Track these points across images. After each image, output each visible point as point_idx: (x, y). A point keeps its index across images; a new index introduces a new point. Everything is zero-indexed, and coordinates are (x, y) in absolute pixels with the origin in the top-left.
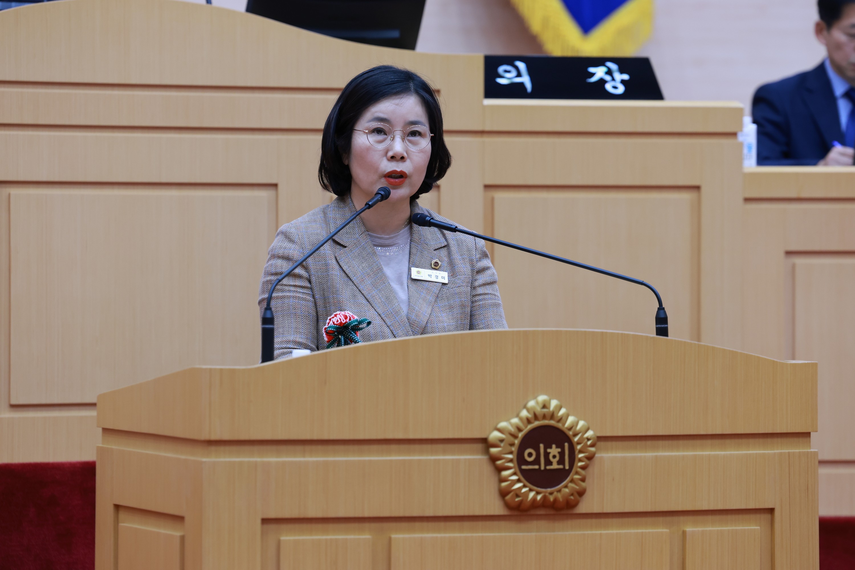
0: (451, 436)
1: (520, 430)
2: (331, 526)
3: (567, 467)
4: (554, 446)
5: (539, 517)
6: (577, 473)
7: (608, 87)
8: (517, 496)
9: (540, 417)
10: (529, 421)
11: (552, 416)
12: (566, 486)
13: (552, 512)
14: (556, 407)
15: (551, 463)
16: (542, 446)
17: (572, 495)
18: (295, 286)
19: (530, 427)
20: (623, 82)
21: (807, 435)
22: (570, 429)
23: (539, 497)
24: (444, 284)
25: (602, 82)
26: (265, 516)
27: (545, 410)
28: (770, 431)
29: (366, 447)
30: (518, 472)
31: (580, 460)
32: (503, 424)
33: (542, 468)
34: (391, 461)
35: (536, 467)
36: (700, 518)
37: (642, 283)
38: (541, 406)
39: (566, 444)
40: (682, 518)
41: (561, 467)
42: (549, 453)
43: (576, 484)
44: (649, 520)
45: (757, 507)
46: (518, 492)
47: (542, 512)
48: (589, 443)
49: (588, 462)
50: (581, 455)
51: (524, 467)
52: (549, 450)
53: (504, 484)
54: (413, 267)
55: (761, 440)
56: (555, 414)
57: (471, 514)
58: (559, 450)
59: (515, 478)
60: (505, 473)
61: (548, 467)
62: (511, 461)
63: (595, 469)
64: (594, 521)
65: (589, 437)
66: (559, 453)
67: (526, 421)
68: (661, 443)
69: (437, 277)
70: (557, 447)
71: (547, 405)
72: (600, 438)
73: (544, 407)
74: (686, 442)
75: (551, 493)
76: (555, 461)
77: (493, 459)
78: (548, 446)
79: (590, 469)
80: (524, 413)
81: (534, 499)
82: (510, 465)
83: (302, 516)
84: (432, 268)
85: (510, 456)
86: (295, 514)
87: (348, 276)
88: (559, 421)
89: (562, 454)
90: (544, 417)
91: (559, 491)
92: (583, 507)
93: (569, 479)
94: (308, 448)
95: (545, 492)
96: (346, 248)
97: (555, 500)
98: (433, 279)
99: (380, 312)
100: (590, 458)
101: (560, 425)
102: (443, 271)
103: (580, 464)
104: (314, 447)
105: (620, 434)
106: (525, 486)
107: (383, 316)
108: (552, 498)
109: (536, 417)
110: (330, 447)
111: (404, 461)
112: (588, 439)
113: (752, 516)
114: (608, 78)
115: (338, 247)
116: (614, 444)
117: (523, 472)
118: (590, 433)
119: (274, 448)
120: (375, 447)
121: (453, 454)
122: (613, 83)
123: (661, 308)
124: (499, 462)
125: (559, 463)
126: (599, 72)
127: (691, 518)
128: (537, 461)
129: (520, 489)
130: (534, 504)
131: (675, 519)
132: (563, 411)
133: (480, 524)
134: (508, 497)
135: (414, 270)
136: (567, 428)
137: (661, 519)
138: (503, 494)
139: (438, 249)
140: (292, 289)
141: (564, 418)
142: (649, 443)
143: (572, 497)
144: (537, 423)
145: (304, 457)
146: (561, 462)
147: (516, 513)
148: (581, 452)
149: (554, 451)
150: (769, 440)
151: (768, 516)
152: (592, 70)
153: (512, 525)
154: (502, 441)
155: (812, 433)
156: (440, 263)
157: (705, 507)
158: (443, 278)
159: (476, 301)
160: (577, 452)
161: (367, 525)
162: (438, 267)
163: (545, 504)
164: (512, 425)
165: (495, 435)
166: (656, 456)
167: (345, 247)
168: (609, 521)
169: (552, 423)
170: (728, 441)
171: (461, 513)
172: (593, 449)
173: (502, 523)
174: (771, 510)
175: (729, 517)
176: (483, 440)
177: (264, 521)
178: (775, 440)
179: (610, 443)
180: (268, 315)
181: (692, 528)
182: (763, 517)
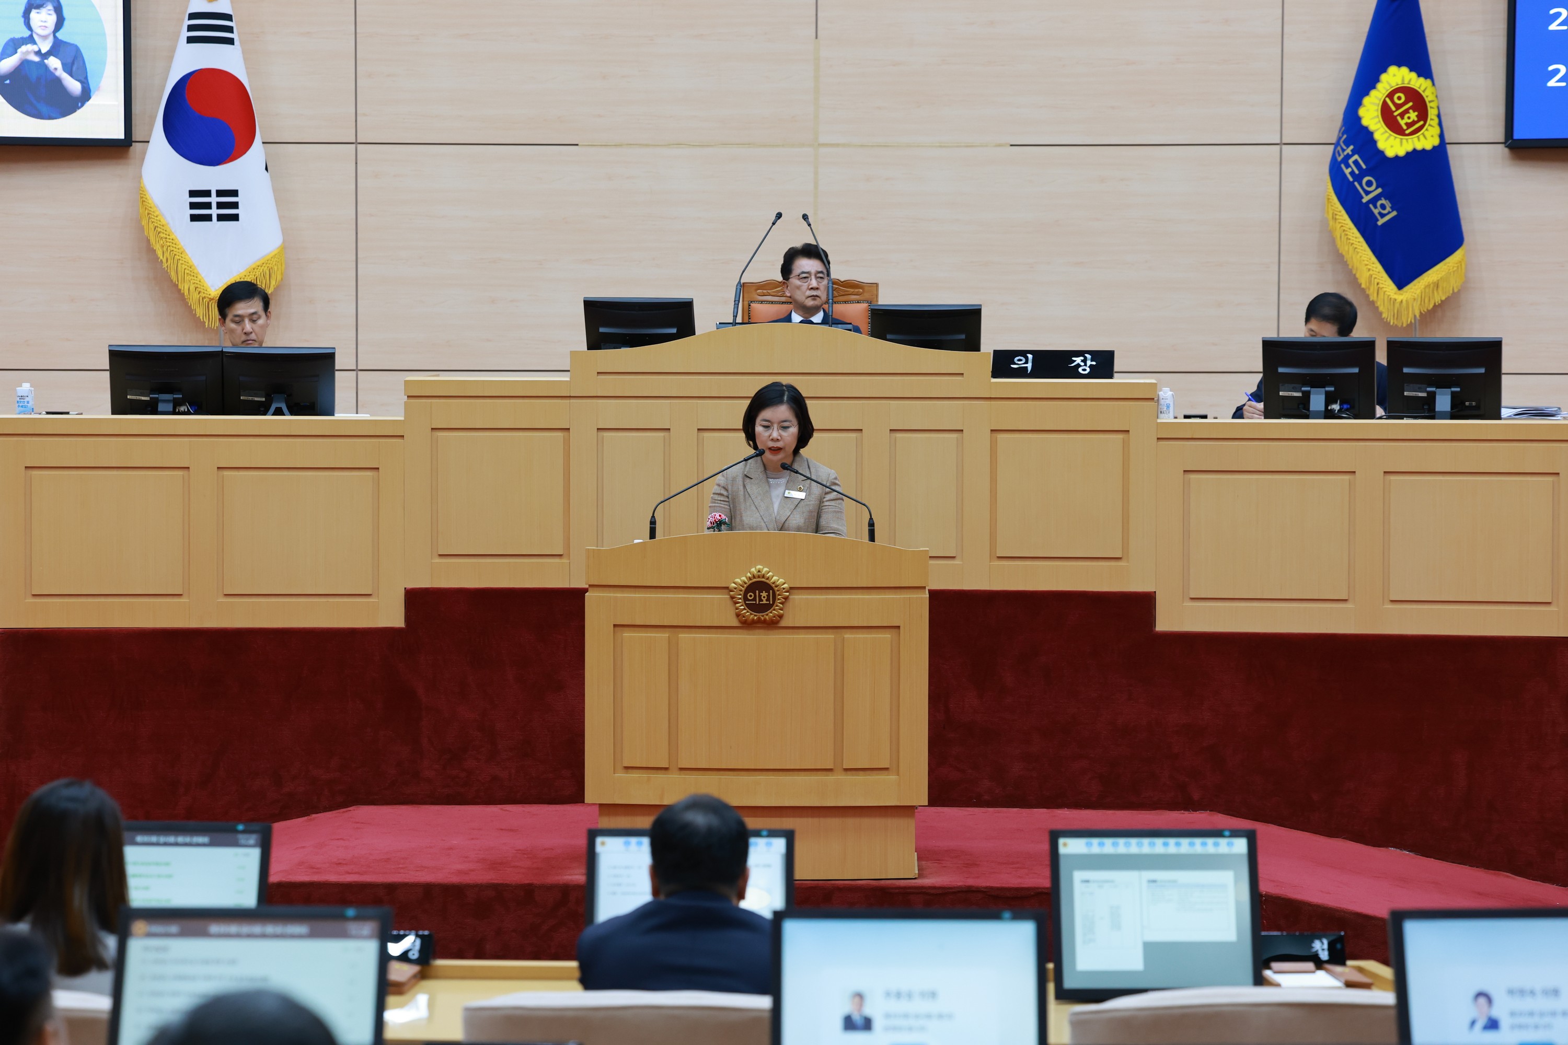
0: (709, 585)
1: (745, 583)
2: (648, 629)
3: (771, 603)
4: (764, 592)
5: (759, 628)
6: (777, 606)
7: (1080, 370)
8: (744, 617)
10: (750, 579)
11: (763, 577)
12: (771, 613)
13: (765, 626)
14: (766, 571)
15: (762, 601)
16: (757, 591)
17: (774, 617)
18: (721, 500)
19: (751, 582)
20: (1091, 366)
21: (924, 588)
22: (774, 583)
23: (755, 618)
25: (1079, 366)
26: (615, 624)
28: (898, 585)
29: (666, 590)
30: (744, 605)
31: (779, 599)
32: (738, 580)
33: (757, 603)
34: (678, 597)
36: (855, 630)
37: (864, 505)
40: (843, 630)
41: (768, 602)
44: (823, 631)
45: (889, 625)
47: (759, 625)
48: (784, 591)
49: (784, 600)
51: (747, 602)
52: (761, 594)
53: (737, 610)
55: (894, 591)
57: (721, 625)
58: (767, 594)
59: (742, 607)
60: (738, 605)
62: (740, 599)
63: (789, 604)
64: (791, 631)
68: (830, 591)
71: (761, 571)
72: (791, 588)
73: (759, 571)
74: (846, 591)
75: (763, 616)
76: (764, 599)
77: (732, 598)
79: (787, 604)
80: (749, 575)
81: (753, 619)
82: (740, 601)
83: (633, 624)
85: (740, 596)
86: (630, 623)
88: (768, 579)
90: (759, 577)
91: (767, 615)
92: (783, 623)
94: (637, 590)
97: (765, 619)
100: (786, 598)
101: (767, 581)
102: (804, 492)
104: (640, 590)
105: (806, 586)
106: (748, 612)
108: (762, 618)
109: (754, 577)
110: (648, 590)
111: (685, 597)
112: (784, 589)
113: (887, 631)
114: (1082, 364)
116: (803, 591)
117: (746, 604)
118: (785, 586)
119: (620, 589)
121: (712, 595)
122: (1084, 367)
123: (871, 519)
126: (1078, 360)
127: (848, 630)
128: (754, 599)
130: (753, 622)
131: (839, 630)
133: (727, 630)
134: (739, 617)
135: (787, 491)
137: (830, 631)
138: (738, 615)
140: (719, 502)
141: (770, 578)
142: (824, 591)
144: (754, 580)
145: (635, 594)
146: (768, 600)
147: (745, 625)
148: (779, 595)
149: (764, 594)
151: (897, 630)
152: (1074, 359)
153: (745, 631)
154: (735, 588)
155: (927, 588)
156: (802, 488)
157: (856, 625)
159: (823, 509)
160: (777, 595)
161: (667, 629)
163: (759, 621)
164: (741, 580)
165: (733, 585)
167: (752, 479)
168: (801, 631)
169: (763, 580)
171: (716, 625)
172: (788, 594)
173: (740, 631)
174: (898, 627)
175: (872, 630)
176: (727, 588)
177: (615, 626)
178: (902, 590)
179: (800, 591)
180: (653, 521)
181: (848, 636)
182: (894, 631)
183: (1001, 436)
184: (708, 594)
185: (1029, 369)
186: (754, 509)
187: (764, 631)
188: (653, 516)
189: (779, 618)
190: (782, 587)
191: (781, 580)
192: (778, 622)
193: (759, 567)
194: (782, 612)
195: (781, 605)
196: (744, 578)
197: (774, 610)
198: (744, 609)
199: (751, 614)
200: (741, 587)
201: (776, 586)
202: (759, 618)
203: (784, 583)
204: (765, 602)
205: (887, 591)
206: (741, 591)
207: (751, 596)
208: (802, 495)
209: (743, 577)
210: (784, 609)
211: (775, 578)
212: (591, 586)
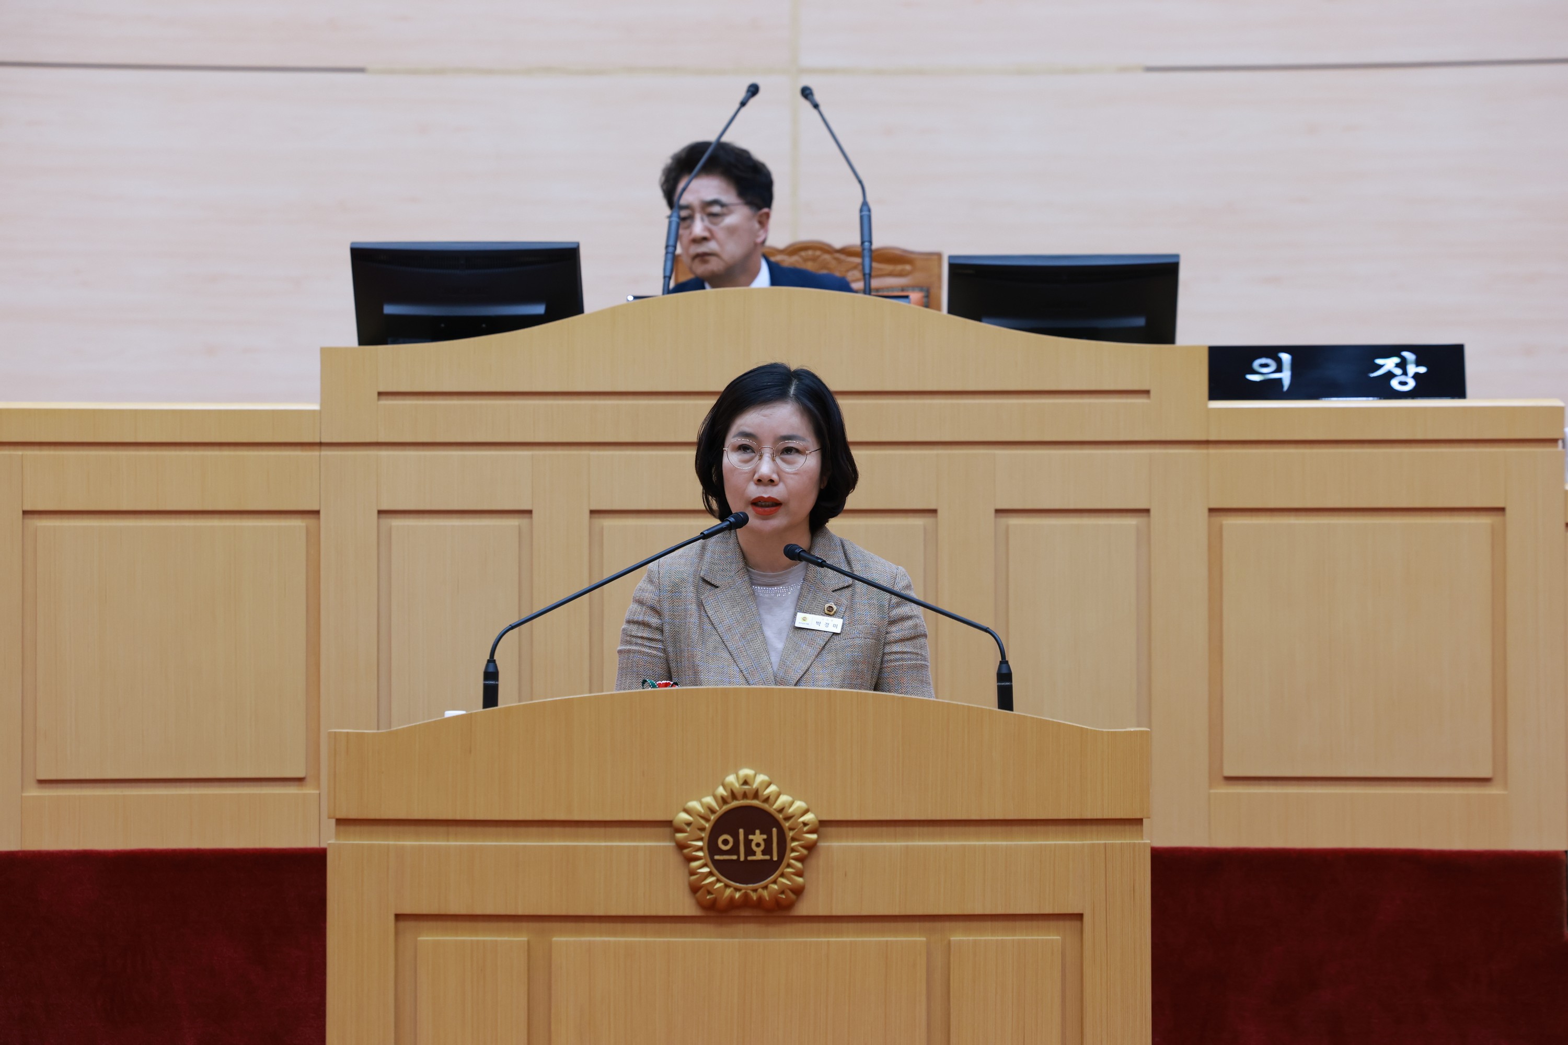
0: (627, 818)
1: (713, 811)
2: (481, 925)
3: (775, 858)
4: (758, 832)
5: (746, 920)
6: (789, 866)
7: (1394, 383)
8: (709, 893)
9: (739, 796)
10: (724, 801)
11: (756, 795)
12: (775, 882)
13: (761, 913)
14: (762, 782)
15: (754, 853)
16: (741, 831)
17: (783, 892)
19: (726, 808)
20: (1416, 376)
21: (1139, 822)
22: (781, 810)
23: (737, 895)
24: (834, 634)
25: (1390, 375)
26: (399, 912)
27: (746, 787)
28: (1077, 816)
29: (522, 830)
31: (793, 850)
32: (694, 805)
33: (742, 859)
34: (551, 847)
35: (735, 857)
36: (975, 924)
37: (986, 630)
38: (741, 782)
39: (774, 830)
40: (947, 925)
41: (767, 857)
42: (752, 840)
44: (900, 925)
45: (1056, 911)
46: (709, 888)
47: (747, 913)
48: (805, 829)
49: (805, 852)
50: (794, 844)
51: (717, 857)
52: (751, 837)
54: (800, 612)
56: (760, 793)
57: (653, 913)
58: (765, 837)
59: (706, 870)
60: (695, 864)
61: (750, 858)
62: (700, 849)
63: (819, 862)
64: (822, 926)
65: (806, 822)
66: (764, 840)
67: (720, 800)
68: (915, 829)
69: (827, 625)
70: (761, 833)
71: (749, 781)
72: (823, 823)
73: (745, 783)
74: (953, 829)
75: (755, 890)
76: (759, 850)
77: (681, 846)
78: (750, 831)
79: (812, 862)
80: (721, 791)
81: (732, 898)
82: (700, 854)
83: (443, 912)
84: (826, 614)
85: (700, 844)
86: (434, 910)
87: (712, 624)
88: (767, 800)
89: (768, 842)
90: (745, 796)
91: (766, 887)
92: (804, 908)
93: (778, 873)
94: (452, 829)
95: (746, 889)
96: (718, 589)
97: (760, 899)
98: (822, 627)
99: (742, 668)
100: (811, 847)
101: (766, 806)
102: (839, 617)
103: (793, 854)
104: (460, 829)
105: (855, 817)
106: (718, 881)
107: (745, 673)
108: (754, 896)
109: (734, 796)
110: (479, 830)
111: (568, 847)
112: (805, 824)
113: (1053, 924)
114: (1398, 371)
115: (709, 587)
116: (850, 830)
117: (716, 864)
118: (809, 817)
119: (412, 829)
120: (534, 830)
121: (632, 839)
122: (1403, 378)
123: (1004, 662)
124: (686, 851)
125: (764, 853)
126: (1389, 364)
127: (961, 924)
128: (735, 850)
129: (712, 884)
130: (732, 905)
131: (938, 925)
132: (773, 788)
133: (668, 926)
135: (800, 615)
136: (775, 810)
137: (917, 925)
138: (695, 889)
139: (838, 590)
142: (900, 830)
143: (784, 896)
144: (735, 804)
145: (448, 841)
146: (767, 851)
147: (712, 914)
148: (793, 839)
149: (758, 837)
150: (1079, 828)
151: (1076, 924)
152: (1379, 361)
153: (710, 928)
154: (689, 824)
155: (1144, 820)
156: (835, 608)
157: (978, 911)
158: (835, 626)
160: (788, 839)
161: (524, 925)
162: (833, 612)
163: (746, 902)
164: (702, 804)
165: (684, 816)
166: (907, 847)
167: (717, 587)
168: (844, 926)
169: (755, 803)
170: (1016, 829)
171: (641, 913)
172: (814, 836)
173: (698, 927)
174: (1079, 917)
175: (1018, 924)
176: (668, 824)
177: (398, 917)
178: (1088, 828)
179: (844, 830)
180: (491, 669)
181: (959, 937)
182: (1068, 924)
183: (1231, 522)
184: (622, 838)
185: (1286, 383)
186: (726, 655)
187: (751, 927)
188: (491, 661)
189: (792, 896)
190: (802, 819)
191: (799, 804)
192: (790, 905)
193: (746, 772)
194: (800, 880)
195: (799, 865)
196: (709, 800)
197: (782, 875)
198: (711, 874)
199: (727, 886)
200: (703, 822)
201: (788, 818)
202: (746, 895)
203: (806, 812)
204: (759, 856)
205: (1051, 829)
206: (702, 829)
207: (726, 842)
208: (834, 624)
209: (708, 795)
210: (806, 874)
211: (784, 799)
212: (340, 822)
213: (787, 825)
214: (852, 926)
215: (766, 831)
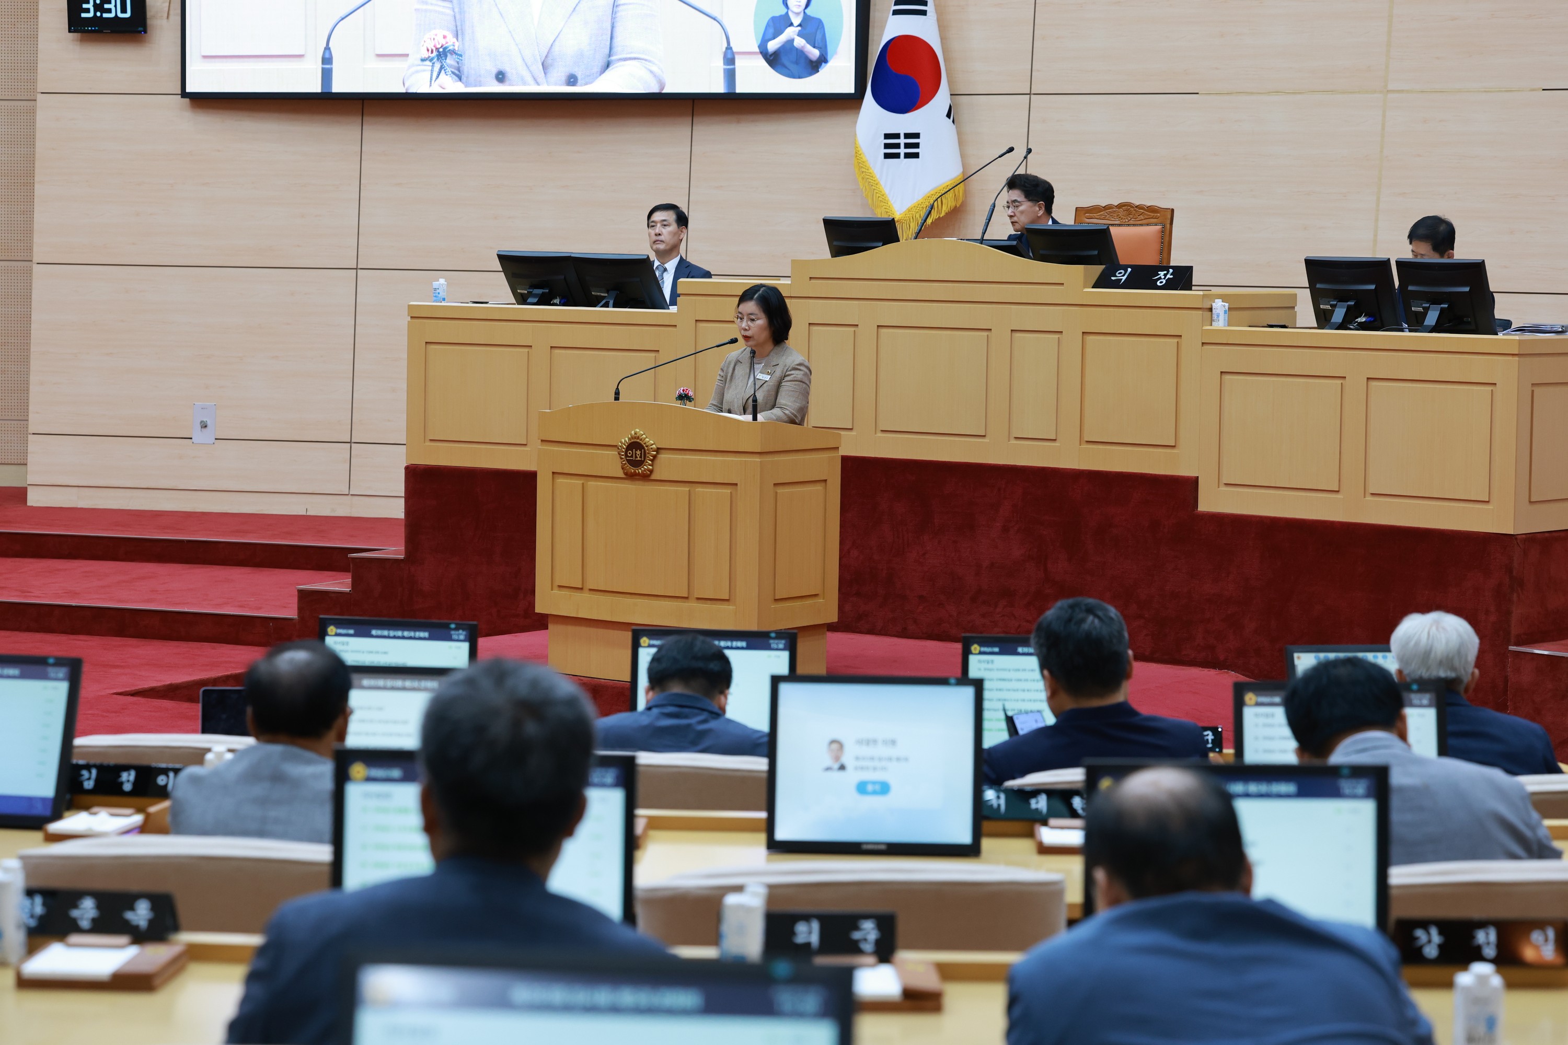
0: (607, 444)
1: (627, 443)
2: (570, 477)
5: (639, 480)
7: (1159, 282)
11: (638, 438)
12: (643, 467)
15: (637, 458)
20: (1168, 279)
21: (758, 453)
22: (645, 444)
23: (633, 471)
25: (1159, 279)
26: (554, 472)
29: (580, 446)
31: (648, 457)
32: (623, 440)
34: (588, 452)
36: (703, 485)
40: (696, 485)
43: (647, 467)
44: (682, 484)
45: (729, 482)
55: (734, 454)
57: (614, 476)
60: (622, 460)
63: (657, 462)
64: (658, 483)
68: (688, 452)
72: (658, 449)
74: (698, 453)
77: (619, 454)
78: (636, 450)
79: (654, 461)
83: (564, 472)
86: (561, 471)
88: (641, 440)
89: (641, 454)
90: (635, 438)
92: (653, 477)
100: (655, 457)
104: (567, 445)
105: (669, 447)
108: (637, 471)
110: (572, 445)
111: (592, 452)
112: (652, 449)
113: (730, 487)
114: (1163, 277)
116: (668, 451)
117: (627, 460)
118: (654, 446)
120: (583, 446)
121: (609, 451)
122: (1163, 280)
126: (1162, 274)
127: (700, 485)
131: (692, 485)
132: (644, 436)
133: (618, 480)
137: (687, 484)
141: (643, 439)
142: (684, 452)
144: (632, 441)
145: (564, 449)
146: (641, 457)
147: (627, 477)
148: (648, 454)
149: (638, 452)
150: (738, 454)
152: (1159, 273)
153: (629, 482)
157: (702, 480)
161: (582, 477)
166: (684, 458)
168: (665, 483)
170: (716, 454)
171: (610, 475)
172: (655, 453)
173: (626, 481)
174: (736, 484)
175: (718, 486)
176: (617, 446)
178: (740, 454)
179: (665, 451)
180: (617, 392)
181: (700, 489)
182: (734, 487)
183: (1091, 338)
184: (607, 450)
185: (1123, 281)
187: (641, 482)
188: (617, 388)
189: (649, 473)
192: (649, 476)
193: (638, 430)
194: (651, 467)
195: (650, 462)
197: (645, 465)
198: (625, 464)
201: (647, 446)
203: (653, 444)
204: (639, 459)
205: (730, 454)
206: (624, 448)
207: (630, 453)
211: (647, 440)
212: (542, 441)
213: (646, 448)
214: (668, 483)
215: (641, 450)
